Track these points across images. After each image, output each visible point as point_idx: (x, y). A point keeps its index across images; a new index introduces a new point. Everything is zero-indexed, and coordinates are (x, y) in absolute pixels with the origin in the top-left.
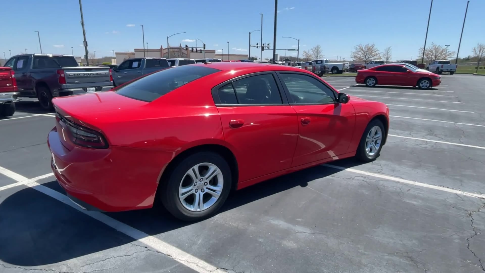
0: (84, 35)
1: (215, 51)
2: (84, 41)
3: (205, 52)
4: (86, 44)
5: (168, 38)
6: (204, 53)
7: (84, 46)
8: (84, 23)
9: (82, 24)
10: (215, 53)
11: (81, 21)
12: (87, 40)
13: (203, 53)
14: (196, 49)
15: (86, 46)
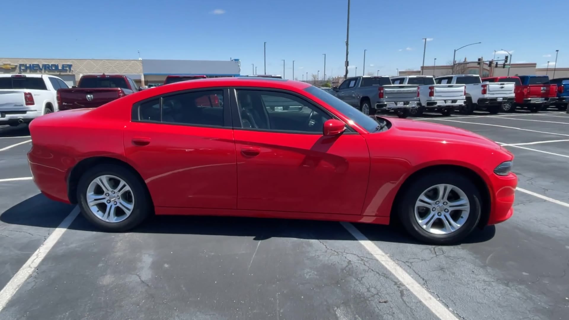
0: (347, 55)
1: (535, 64)
2: (346, 61)
3: (511, 67)
4: (347, 64)
5: (456, 52)
6: (509, 68)
7: (345, 66)
8: (349, 43)
9: (347, 44)
10: (535, 67)
11: (346, 41)
12: (348, 60)
13: (507, 67)
14: (497, 63)
15: (347, 66)
